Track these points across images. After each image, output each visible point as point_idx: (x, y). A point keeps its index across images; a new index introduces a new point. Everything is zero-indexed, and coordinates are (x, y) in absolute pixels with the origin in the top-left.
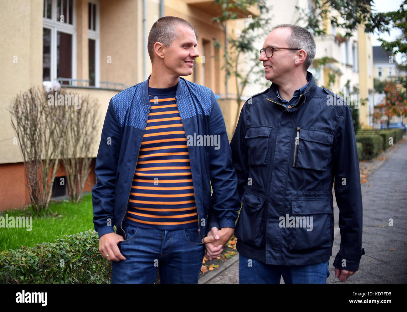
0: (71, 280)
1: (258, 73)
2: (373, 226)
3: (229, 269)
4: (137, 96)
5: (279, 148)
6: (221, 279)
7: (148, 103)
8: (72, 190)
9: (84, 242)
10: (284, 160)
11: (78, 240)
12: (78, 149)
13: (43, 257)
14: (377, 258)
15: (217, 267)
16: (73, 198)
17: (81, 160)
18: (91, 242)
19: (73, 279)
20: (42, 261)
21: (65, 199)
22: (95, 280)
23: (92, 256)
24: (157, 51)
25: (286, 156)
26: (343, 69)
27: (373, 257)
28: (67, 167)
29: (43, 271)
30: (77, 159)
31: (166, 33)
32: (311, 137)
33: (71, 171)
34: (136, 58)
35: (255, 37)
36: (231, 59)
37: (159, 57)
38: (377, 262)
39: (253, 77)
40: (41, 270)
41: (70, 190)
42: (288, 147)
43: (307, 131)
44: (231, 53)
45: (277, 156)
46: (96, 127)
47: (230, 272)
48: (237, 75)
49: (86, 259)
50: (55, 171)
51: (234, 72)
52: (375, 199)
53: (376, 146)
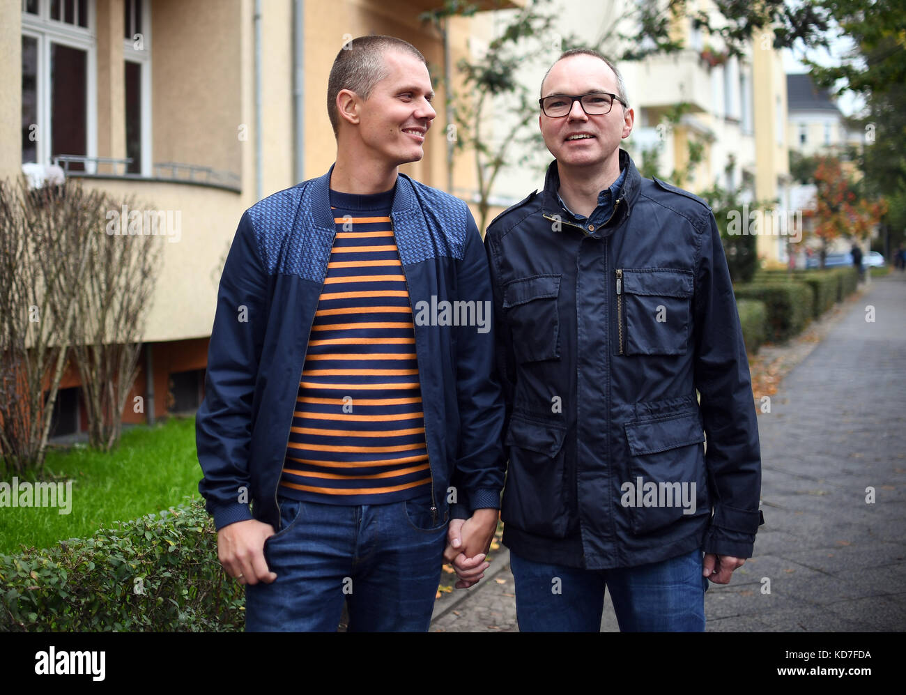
0: (137, 622)
1: (526, 141)
2: (796, 493)
3: (476, 594)
4: (305, 209)
5: (584, 317)
6: (459, 618)
7: (330, 225)
8: (97, 421)
9: (162, 534)
10: (599, 343)
11: (150, 530)
12: (109, 321)
13: (76, 570)
14: (808, 564)
15: (449, 591)
16: (98, 439)
17: (116, 349)
18: (179, 535)
19: (140, 620)
20: (75, 580)
21: (78, 442)
22: (188, 621)
23: (180, 566)
24: (344, 108)
25: (602, 333)
26: (718, 128)
27: (798, 561)
28: (84, 366)
29: (78, 602)
30: (106, 347)
31: (362, 69)
32: (648, 287)
33: (94, 374)
34: (238, 106)
35: (521, 59)
36: (464, 109)
37: (349, 122)
38: (808, 573)
39: (515, 152)
40: (73, 599)
41: (91, 420)
42: (602, 313)
43: (639, 274)
44: (465, 96)
45: (583, 336)
46: (150, 269)
47: (477, 602)
48: (479, 147)
49: (168, 575)
50: (58, 376)
51: (471, 140)
52: (799, 431)
53: (797, 309)
